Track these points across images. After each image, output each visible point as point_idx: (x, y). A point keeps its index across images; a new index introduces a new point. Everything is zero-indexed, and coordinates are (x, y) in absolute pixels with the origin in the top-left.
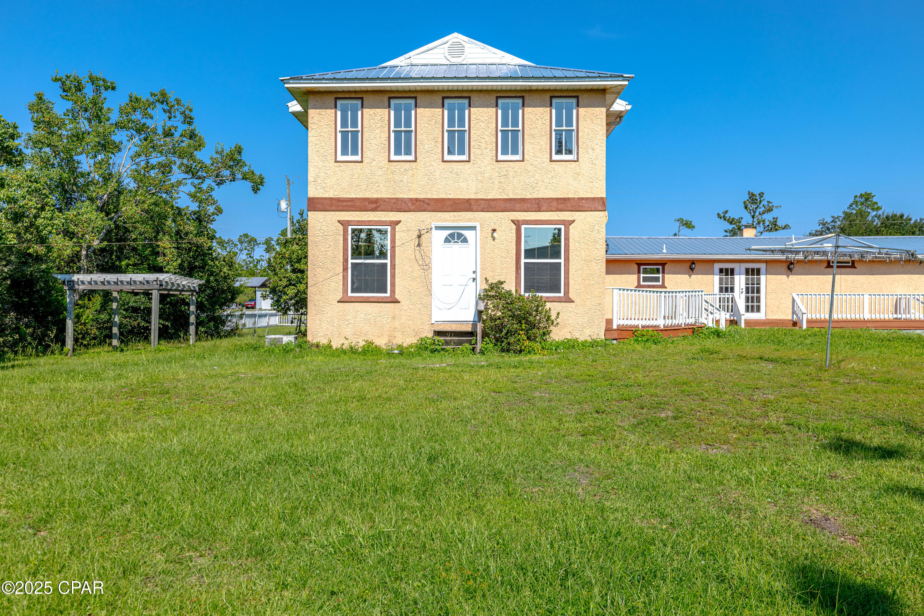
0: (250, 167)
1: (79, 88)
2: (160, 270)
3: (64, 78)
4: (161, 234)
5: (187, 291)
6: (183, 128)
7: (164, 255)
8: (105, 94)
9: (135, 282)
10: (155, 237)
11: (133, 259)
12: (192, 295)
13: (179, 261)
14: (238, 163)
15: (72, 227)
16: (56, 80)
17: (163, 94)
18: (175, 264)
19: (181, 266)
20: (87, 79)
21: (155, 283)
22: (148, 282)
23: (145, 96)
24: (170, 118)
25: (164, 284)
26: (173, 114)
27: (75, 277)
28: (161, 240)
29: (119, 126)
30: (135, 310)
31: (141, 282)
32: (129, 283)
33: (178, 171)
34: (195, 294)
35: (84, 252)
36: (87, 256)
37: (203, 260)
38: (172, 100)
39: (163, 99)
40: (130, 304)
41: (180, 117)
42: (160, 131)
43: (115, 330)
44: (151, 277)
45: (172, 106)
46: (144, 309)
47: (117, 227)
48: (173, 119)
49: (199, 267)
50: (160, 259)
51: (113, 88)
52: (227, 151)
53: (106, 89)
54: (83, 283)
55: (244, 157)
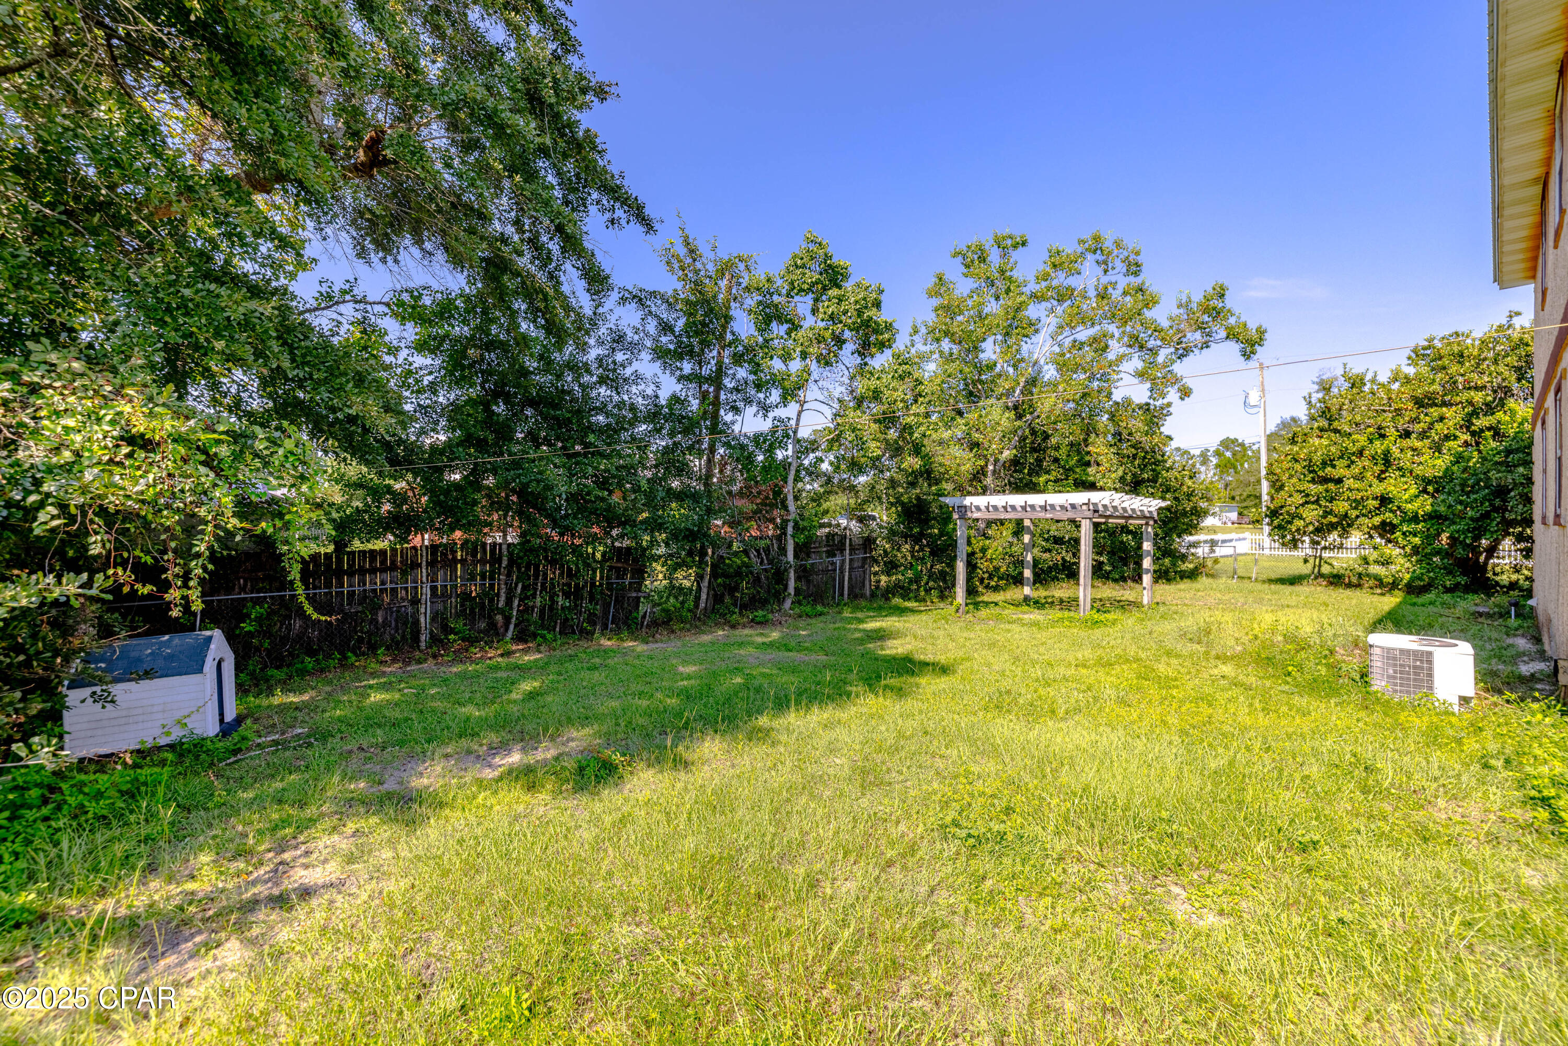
0: (1239, 318)
1: (982, 259)
2: (1092, 487)
3: (965, 249)
4: (1093, 435)
5: (1138, 518)
6: (1123, 282)
7: (1098, 465)
8: (1015, 255)
9: (1052, 506)
10: (1085, 440)
11: (1054, 473)
12: (1147, 524)
13: (1120, 473)
14: (1217, 314)
15: (976, 436)
16: (956, 254)
17: (1097, 239)
18: (1113, 476)
19: (1122, 479)
20: (992, 242)
21: (1084, 507)
22: (1073, 506)
23: (1070, 248)
24: (1106, 271)
25: (1101, 508)
26: (1110, 265)
27: (968, 501)
28: (1093, 443)
29: (1036, 297)
30: (1058, 541)
31: (1062, 507)
32: (1044, 508)
33: (1117, 345)
34: (1151, 522)
35: (991, 467)
36: (994, 472)
37: (1153, 470)
38: (1108, 244)
39: (1096, 247)
40: (1052, 533)
41: (1120, 266)
42: (1092, 293)
43: (1028, 573)
44: (1080, 497)
45: (1110, 253)
46: (1070, 539)
47: (1033, 432)
48: (1111, 272)
49: (1149, 480)
50: (1091, 470)
51: (1024, 244)
52: (1197, 297)
53: (1015, 247)
54: (978, 508)
55: (1230, 302)
